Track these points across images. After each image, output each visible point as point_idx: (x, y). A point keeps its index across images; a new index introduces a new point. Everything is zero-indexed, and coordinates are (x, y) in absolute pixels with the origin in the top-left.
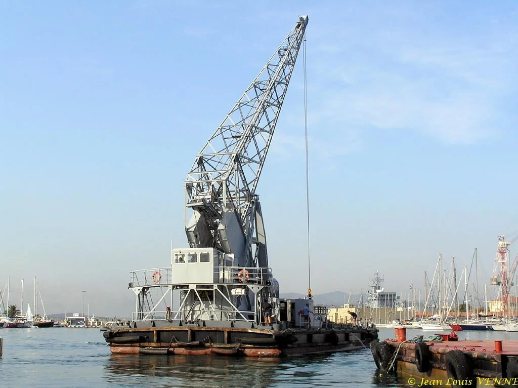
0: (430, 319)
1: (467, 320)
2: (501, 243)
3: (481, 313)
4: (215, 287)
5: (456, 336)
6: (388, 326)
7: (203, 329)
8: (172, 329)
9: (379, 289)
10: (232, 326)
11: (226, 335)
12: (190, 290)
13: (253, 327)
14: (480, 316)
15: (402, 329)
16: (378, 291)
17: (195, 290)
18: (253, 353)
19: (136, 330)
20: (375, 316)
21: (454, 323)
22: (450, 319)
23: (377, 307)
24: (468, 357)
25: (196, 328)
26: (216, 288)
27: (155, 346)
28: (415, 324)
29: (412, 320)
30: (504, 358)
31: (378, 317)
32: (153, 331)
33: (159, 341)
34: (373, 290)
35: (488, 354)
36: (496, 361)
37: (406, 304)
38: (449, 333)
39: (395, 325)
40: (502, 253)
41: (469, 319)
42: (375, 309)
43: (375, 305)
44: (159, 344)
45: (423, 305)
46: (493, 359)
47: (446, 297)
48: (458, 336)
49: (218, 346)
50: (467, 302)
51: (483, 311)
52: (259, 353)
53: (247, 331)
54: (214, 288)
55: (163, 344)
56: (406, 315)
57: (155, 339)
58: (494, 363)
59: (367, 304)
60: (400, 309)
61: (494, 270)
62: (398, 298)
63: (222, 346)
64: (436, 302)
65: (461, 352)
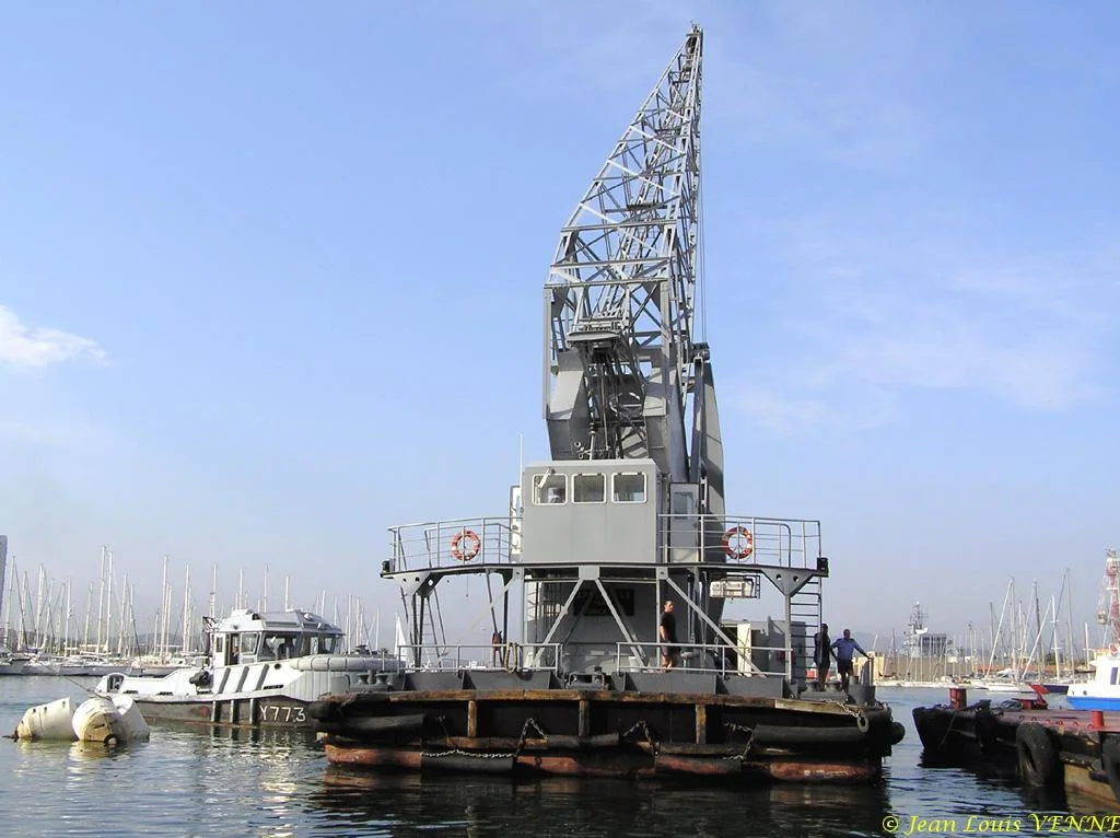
0: (1000, 675)
1: (1058, 678)
2: (1110, 560)
3: (1081, 668)
4: (662, 574)
5: (1044, 702)
6: (934, 685)
7: (626, 699)
8: (527, 696)
9: (921, 628)
10: (720, 688)
11: (701, 717)
12: (579, 583)
13: (786, 694)
14: (1077, 672)
15: (957, 690)
16: (919, 632)
17: (598, 582)
18: (788, 773)
19: (413, 699)
20: (914, 670)
21: (1037, 682)
22: (1030, 675)
23: (917, 656)
24: (1051, 734)
25: (605, 696)
26: (665, 576)
27: (470, 746)
28: (976, 683)
29: (972, 675)
30: (1103, 736)
31: (919, 671)
32: (467, 702)
33: (482, 731)
34: (912, 632)
35: (1079, 729)
36: (1090, 740)
37: (962, 652)
38: (1033, 697)
39: (946, 683)
40: (1113, 575)
41: (1061, 676)
42: (914, 659)
43: (915, 653)
44: (486, 740)
45: (987, 654)
46: (1087, 737)
47: (1024, 642)
48: (1048, 702)
49: (678, 749)
50: (1056, 649)
51: (1083, 664)
52: (807, 772)
53: (769, 704)
54: (658, 577)
55: (498, 742)
56: (963, 670)
57: (471, 726)
58: (1089, 743)
59: (902, 652)
60: (953, 660)
61: (1101, 602)
62: (950, 643)
63: (690, 750)
64: (1007, 648)
65: (1041, 726)
